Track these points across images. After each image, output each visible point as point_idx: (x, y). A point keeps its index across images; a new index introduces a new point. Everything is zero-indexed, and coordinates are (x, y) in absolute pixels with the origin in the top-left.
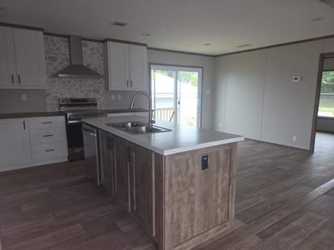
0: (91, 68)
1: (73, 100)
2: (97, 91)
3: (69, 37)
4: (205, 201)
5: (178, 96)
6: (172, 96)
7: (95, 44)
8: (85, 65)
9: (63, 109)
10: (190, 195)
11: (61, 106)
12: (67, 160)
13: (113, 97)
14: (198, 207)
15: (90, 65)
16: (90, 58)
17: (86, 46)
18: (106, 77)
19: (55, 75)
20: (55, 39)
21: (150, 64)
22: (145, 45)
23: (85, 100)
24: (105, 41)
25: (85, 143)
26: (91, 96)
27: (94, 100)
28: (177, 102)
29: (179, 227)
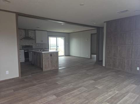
0: (31, 37)
1: (26, 46)
2: (33, 43)
3: (25, 29)
4: (51, 62)
5: (58, 45)
6: (56, 45)
7: (32, 31)
8: (29, 36)
9: (23, 48)
10: (48, 60)
11: (22, 47)
12: (24, 61)
13: (37, 45)
14: (50, 63)
15: (31, 36)
16: (31, 34)
17: (30, 31)
18: (35, 39)
19: (21, 39)
20: (21, 30)
21: (48, 36)
22: (46, 31)
23: (29, 46)
24: (35, 30)
25: (29, 57)
26: (31, 45)
27: (32, 46)
28: (57, 46)
29: (46, 66)
